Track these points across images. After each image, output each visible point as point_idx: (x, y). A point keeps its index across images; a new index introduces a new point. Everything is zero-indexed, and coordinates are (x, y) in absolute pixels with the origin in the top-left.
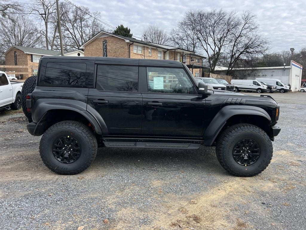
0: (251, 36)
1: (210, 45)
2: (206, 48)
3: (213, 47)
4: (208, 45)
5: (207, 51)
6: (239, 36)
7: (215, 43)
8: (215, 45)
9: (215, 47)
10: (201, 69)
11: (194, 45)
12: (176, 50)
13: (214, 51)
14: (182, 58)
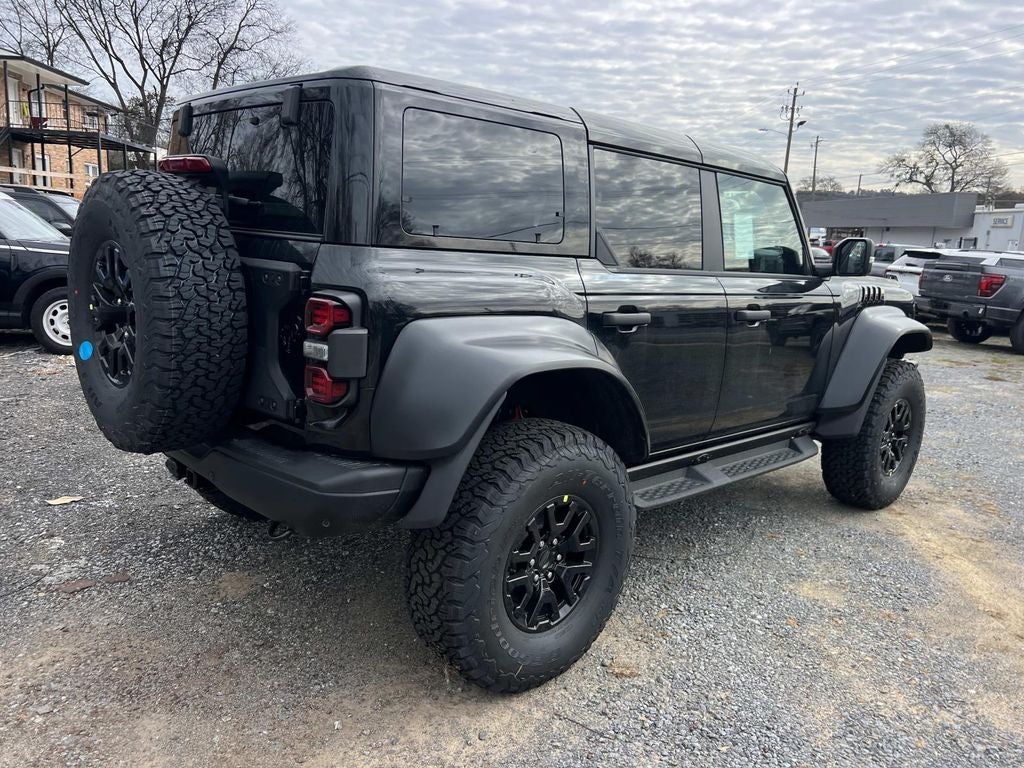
0: (276, 57)
1: (121, 62)
2: (108, 71)
3: (137, 72)
4: (114, 61)
5: (114, 85)
6: (231, 48)
7: (143, 59)
8: (144, 67)
9: (146, 71)
10: (103, 153)
11: (48, 48)
12: (9, 62)
13: (141, 88)
14: (25, 98)
